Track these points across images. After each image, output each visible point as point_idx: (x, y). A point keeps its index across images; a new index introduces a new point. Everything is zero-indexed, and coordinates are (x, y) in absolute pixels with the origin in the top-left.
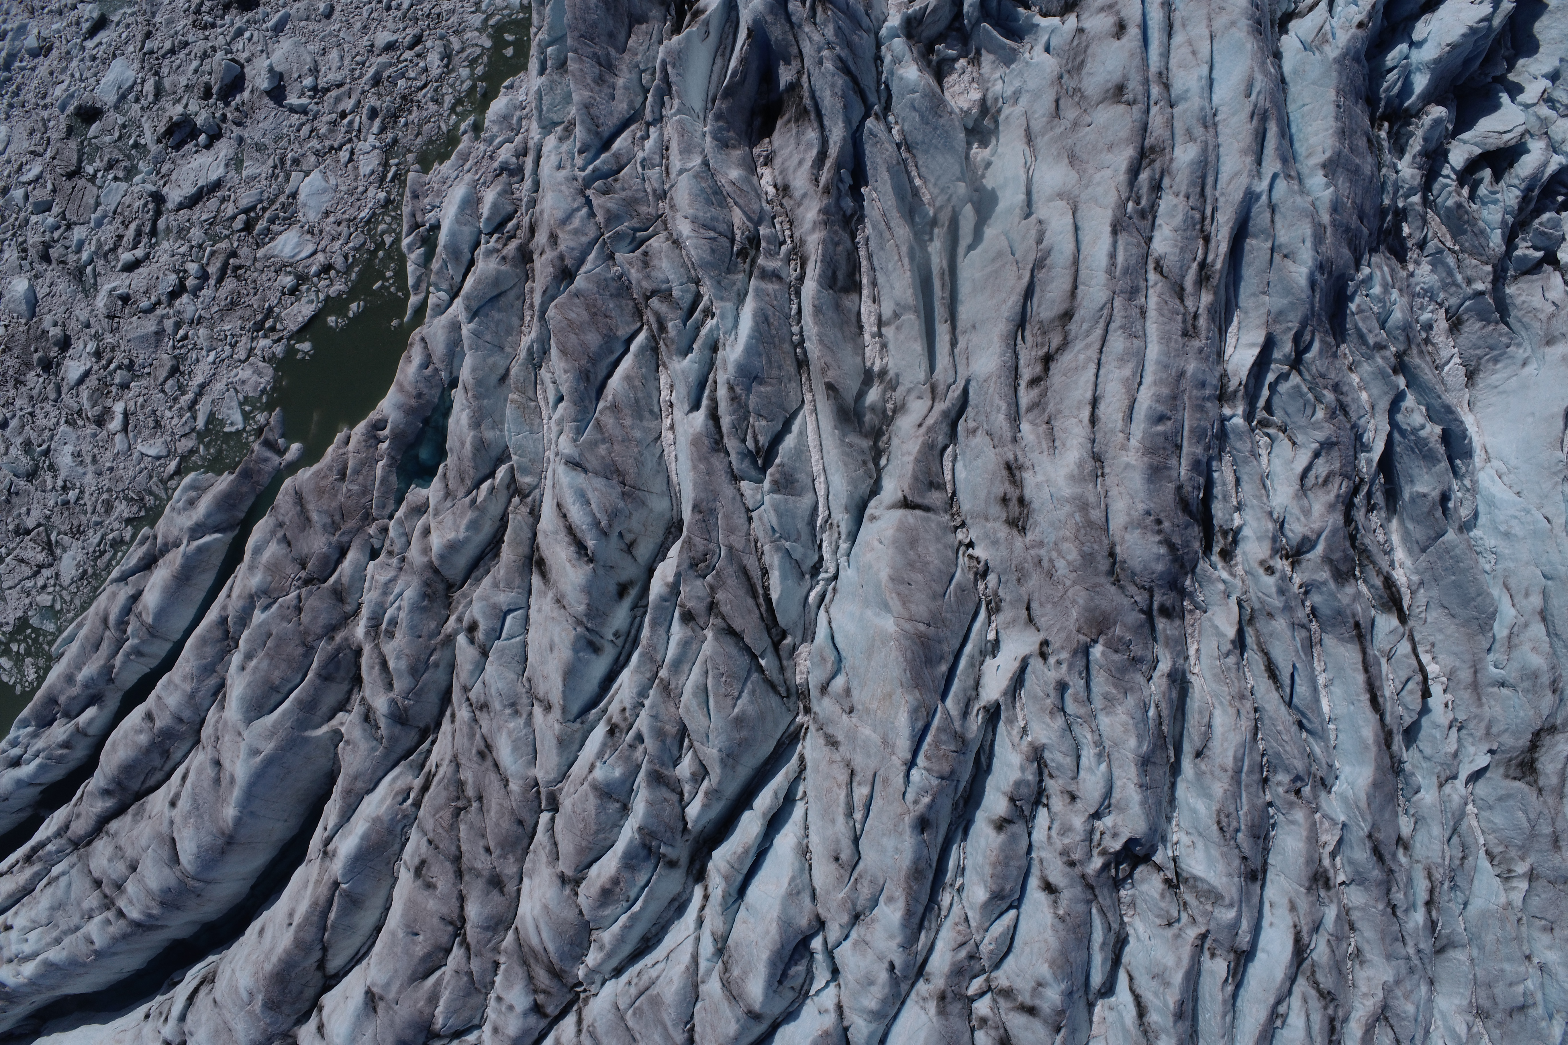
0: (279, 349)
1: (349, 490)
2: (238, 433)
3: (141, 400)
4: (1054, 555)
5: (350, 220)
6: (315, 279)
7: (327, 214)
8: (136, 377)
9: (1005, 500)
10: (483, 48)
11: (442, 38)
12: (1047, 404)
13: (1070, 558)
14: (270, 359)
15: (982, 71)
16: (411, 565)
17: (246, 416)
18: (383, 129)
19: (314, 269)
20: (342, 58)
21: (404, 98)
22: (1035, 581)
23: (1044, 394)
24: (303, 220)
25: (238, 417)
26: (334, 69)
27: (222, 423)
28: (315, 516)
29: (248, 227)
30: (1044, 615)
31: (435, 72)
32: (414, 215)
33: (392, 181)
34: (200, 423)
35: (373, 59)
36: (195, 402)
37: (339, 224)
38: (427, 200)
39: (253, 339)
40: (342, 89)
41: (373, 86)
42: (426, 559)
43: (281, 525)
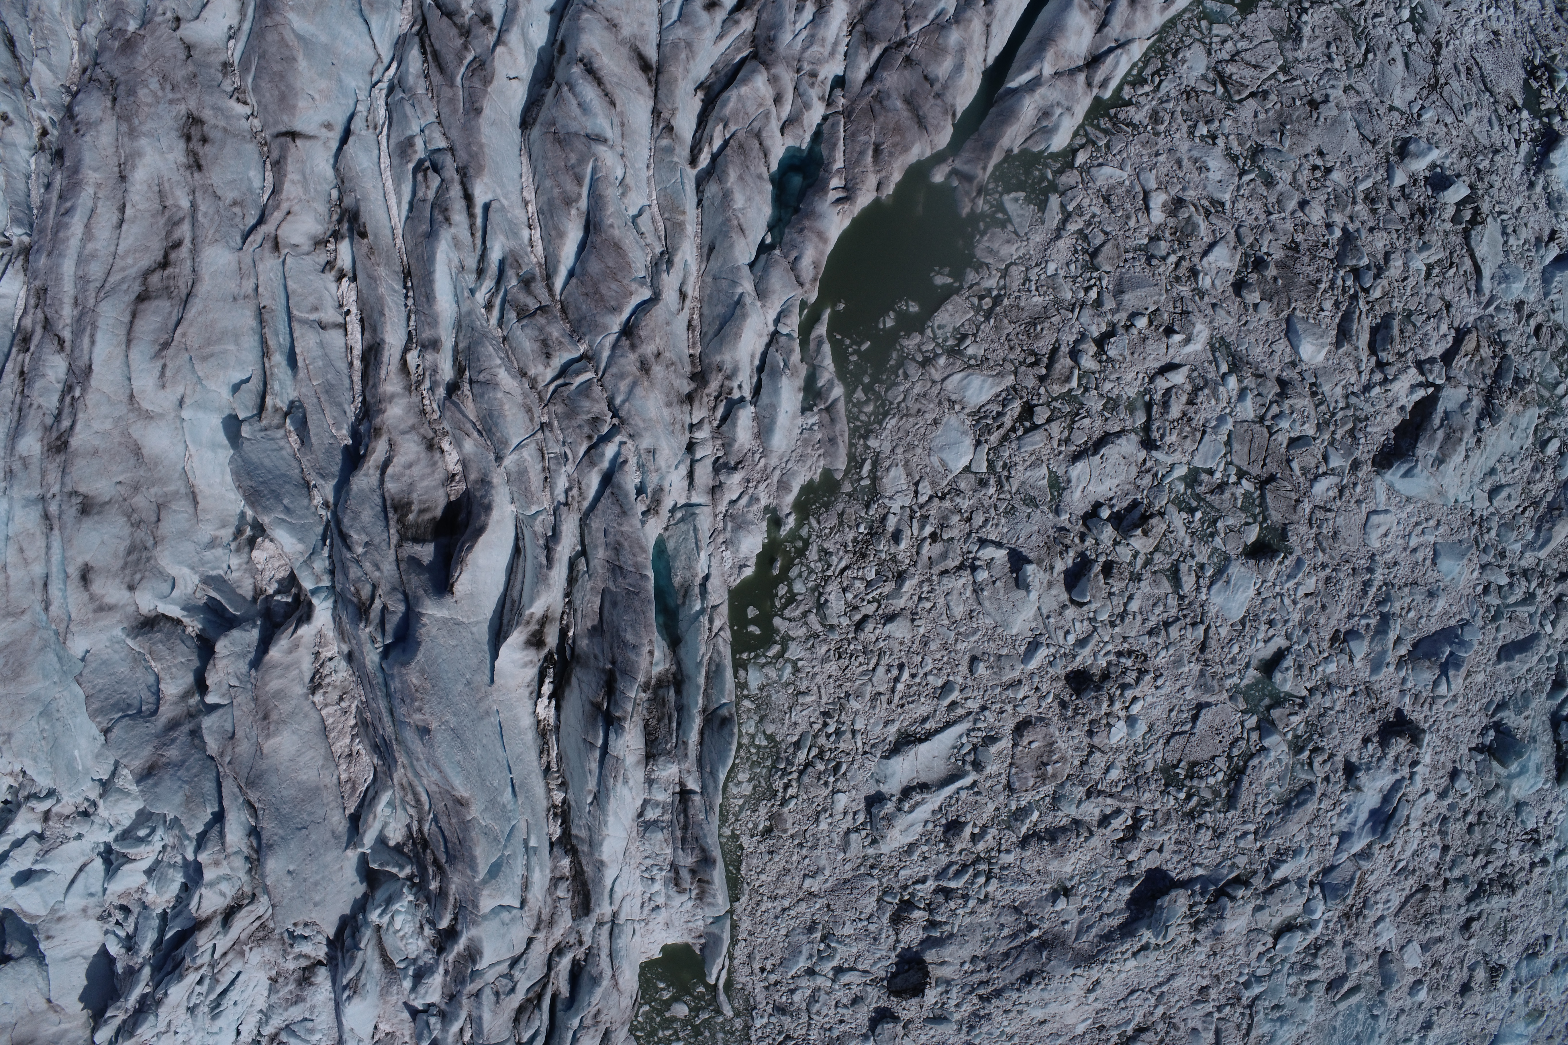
0: (971, 276)
1: (868, 134)
2: (1009, 192)
3: (1132, 223)
4: (160, 93)
5: (907, 415)
6: (939, 351)
7: (935, 422)
8: (1143, 249)
9: (204, 140)
10: (781, 616)
11: (832, 628)
12: (166, 225)
13: (146, 91)
14: (979, 266)
15: (251, 581)
16: (788, 64)
17: (1001, 208)
18: (884, 518)
19: (942, 361)
20: (948, 607)
21: (864, 556)
22: (180, 74)
23: (169, 234)
24: (962, 416)
25: (1010, 206)
26: (955, 592)
27: (1028, 200)
28: (899, 104)
29: (1028, 410)
30: (173, 48)
31: (833, 588)
32: (832, 420)
33: (864, 461)
34: (1054, 201)
35: (910, 604)
36: (1064, 221)
37: (919, 411)
38: (819, 436)
39: (1004, 287)
40: (941, 567)
41: (905, 571)
42: (773, 71)
43: (938, 96)
